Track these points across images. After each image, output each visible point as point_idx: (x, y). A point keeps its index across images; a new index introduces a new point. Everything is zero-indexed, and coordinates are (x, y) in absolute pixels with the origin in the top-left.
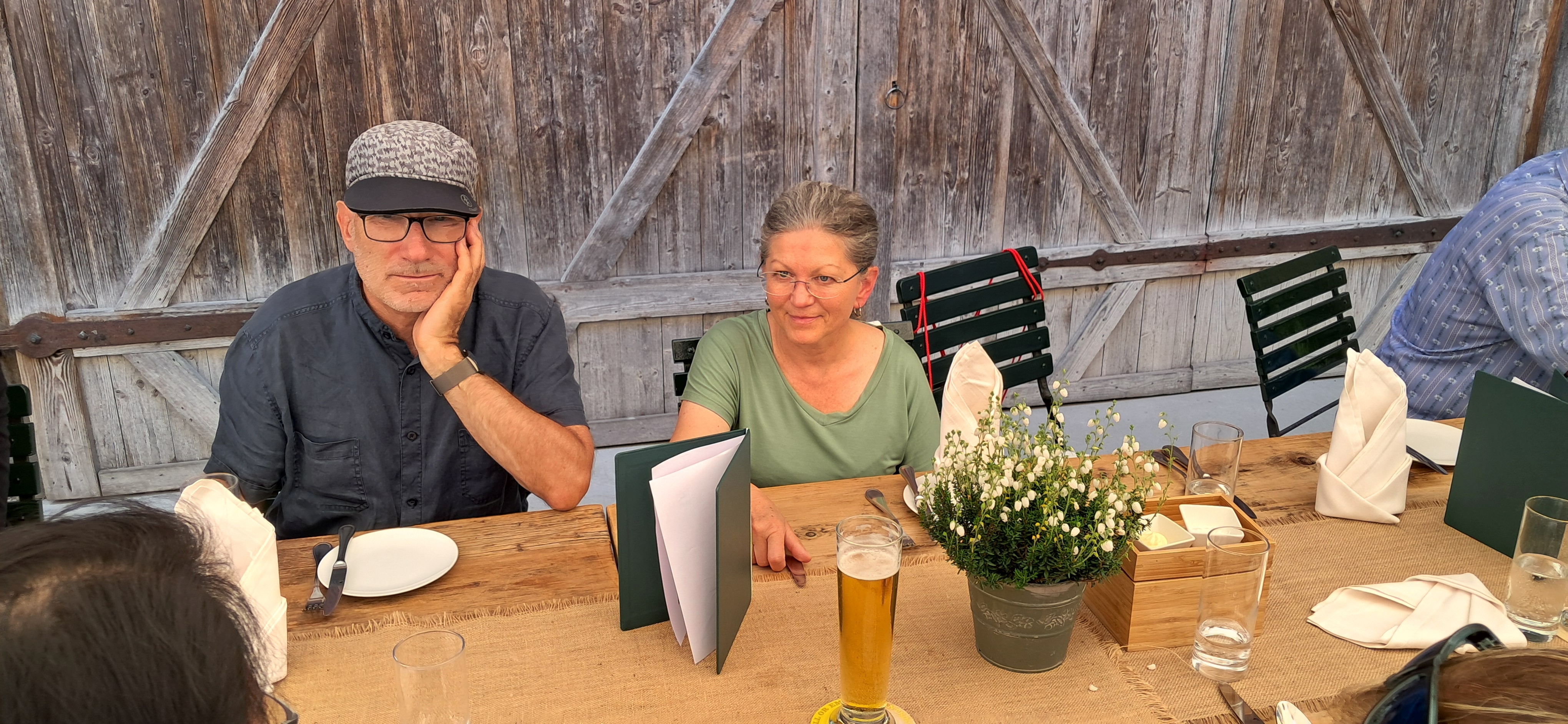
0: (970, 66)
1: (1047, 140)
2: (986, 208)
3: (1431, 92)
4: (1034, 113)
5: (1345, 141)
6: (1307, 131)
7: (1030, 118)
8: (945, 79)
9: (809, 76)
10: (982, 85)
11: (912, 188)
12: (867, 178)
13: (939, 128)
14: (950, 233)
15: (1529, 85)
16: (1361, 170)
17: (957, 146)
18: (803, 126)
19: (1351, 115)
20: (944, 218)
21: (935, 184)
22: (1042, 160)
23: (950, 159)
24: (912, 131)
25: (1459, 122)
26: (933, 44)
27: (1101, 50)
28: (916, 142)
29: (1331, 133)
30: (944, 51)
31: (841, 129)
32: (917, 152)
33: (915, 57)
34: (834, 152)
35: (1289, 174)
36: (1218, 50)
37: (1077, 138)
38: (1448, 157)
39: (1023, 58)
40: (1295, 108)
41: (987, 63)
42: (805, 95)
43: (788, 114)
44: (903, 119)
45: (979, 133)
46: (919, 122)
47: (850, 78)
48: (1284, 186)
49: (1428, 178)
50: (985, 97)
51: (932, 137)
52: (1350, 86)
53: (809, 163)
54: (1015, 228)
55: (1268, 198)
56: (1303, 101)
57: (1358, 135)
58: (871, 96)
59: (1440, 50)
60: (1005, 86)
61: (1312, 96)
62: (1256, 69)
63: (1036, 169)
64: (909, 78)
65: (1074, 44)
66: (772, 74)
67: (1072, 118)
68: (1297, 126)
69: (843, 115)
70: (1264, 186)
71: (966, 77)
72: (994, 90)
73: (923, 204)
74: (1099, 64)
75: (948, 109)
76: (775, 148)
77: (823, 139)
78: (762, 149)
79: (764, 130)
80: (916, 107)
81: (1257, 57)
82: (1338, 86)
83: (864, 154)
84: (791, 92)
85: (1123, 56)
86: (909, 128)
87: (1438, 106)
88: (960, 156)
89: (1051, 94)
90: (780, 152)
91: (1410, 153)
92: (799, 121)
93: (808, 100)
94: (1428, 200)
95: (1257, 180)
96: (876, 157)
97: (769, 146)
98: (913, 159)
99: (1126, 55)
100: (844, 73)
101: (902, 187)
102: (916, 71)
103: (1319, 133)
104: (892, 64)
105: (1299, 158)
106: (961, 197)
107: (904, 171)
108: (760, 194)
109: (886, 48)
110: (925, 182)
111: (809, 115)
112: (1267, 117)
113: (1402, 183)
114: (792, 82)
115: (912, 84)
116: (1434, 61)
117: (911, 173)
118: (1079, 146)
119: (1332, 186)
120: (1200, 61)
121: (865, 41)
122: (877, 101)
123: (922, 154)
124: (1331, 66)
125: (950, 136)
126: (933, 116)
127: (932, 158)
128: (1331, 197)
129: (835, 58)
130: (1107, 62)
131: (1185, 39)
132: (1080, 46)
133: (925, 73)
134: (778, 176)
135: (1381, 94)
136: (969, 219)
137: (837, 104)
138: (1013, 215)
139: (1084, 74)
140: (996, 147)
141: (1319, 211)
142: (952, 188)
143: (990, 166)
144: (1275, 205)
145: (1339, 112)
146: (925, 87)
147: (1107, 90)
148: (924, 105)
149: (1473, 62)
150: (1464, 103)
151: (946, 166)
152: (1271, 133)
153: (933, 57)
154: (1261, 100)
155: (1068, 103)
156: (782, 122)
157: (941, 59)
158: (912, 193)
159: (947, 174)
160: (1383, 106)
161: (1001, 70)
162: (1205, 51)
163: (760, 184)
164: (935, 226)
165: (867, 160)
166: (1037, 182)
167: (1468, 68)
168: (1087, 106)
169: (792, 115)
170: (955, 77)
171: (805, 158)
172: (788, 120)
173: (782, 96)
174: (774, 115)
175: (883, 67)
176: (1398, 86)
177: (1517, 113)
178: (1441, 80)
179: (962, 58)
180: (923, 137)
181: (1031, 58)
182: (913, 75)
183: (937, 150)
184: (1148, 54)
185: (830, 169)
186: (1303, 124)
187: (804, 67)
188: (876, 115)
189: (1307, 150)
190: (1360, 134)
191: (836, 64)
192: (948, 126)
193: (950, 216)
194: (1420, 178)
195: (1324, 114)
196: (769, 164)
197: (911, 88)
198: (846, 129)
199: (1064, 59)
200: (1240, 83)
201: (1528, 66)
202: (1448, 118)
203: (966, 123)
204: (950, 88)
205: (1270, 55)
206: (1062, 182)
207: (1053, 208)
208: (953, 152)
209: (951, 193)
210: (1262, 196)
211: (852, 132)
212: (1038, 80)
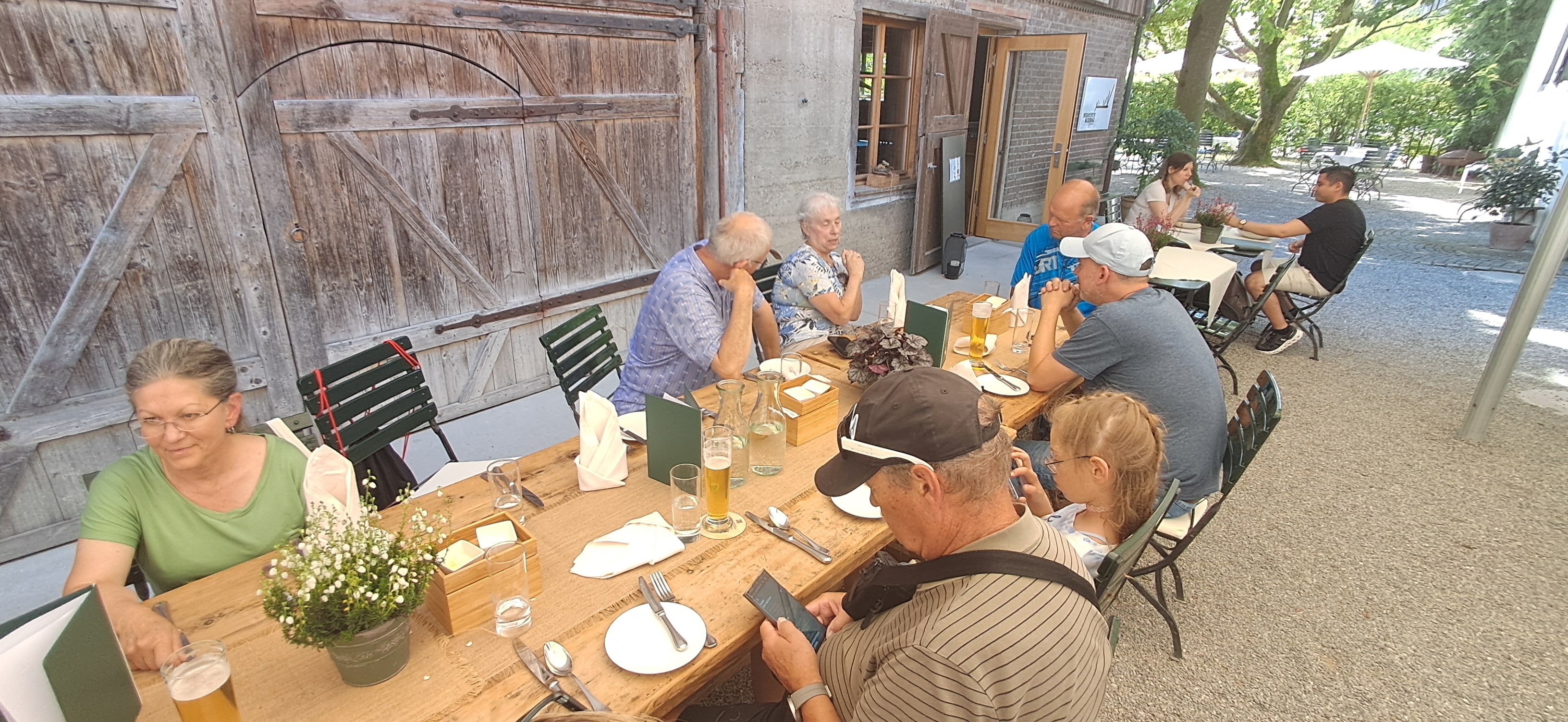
0: (355, 210)
1: (424, 252)
2: (390, 300)
3: (646, 203)
4: (410, 236)
5: (608, 233)
6: (585, 230)
7: (408, 240)
8: (338, 219)
9: (221, 225)
10: (367, 221)
11: (329, 294)
12: (290, 291)
13: (341, 251)
14: (367, 319)
15: (693, 196)
16: (619, 248)
17: (358, 262)
18: (225, 261)
19: (608, 219)
20: (360, 310)
21: (348, 288)
22: (424, 265)
23: (355, 271)
24: (320, 255)
25: (664, 217)
26: (322, 197)
27: (448, 193)
28: (325, 262)
29: (599, 230)
30: (332, 200)
31: (259, 259)
32: (328, 269)
33: (309, 206)
34: (257, 276)
35: (580, 255)
36: (524, 188)
37: (444, 249)
38: (662, 236)
39: (393, 202)
40: (576, 217)
41: (367, 206)
42: (220, 239)
43: (208, 253)
44: (310, 248)
45: (373, 252)
46: (324, 249)
47: (257, 224)
48: (579, 262)
49: (654, 249)
50: (371, 228)
51: (337, 258)
52: (604, 203)
53: (236, 286)
54: (415, 309)
55: (572, 270)
56: (580, 214)
57: (613, 229)
58: (279, 235)
59: (646, 180)
60: (385, 220)
61: (584, 211)
62: (549, 198)
63: (421, 271)
64: (309, 220)
65: (429, 191)
66: (186, 226)
67: (438, 237)
68: (579, 227)
69: (258, 250)
70: (567, 264)
71: (354, 216)
72: (378, 223)
73: (341, 303)
74: (448, 202)
75: (345, 238)
76: (203, 278)
77: (245, 268)
78: (190, 281)
79: (189, 267)
80: (319, 239)
81: (548, 190)
82: (597, 203)
83: (283, 275)
84: (207, 237)
85: (464, 197)
86: (317, 253)
87: (651, 210)
88: (362, 268)
89: (419, 223)
90: (208, 281)
91: (642, 236)
92: (220, 257)
93: (224, 241)
94: (657, 260)
95: (563, 261)
96: (294, 276)
97: (197, 278)
98: (325, 274)
99: (466, 196)
100: (251, 220)
101: (322, 294)
102: (313, 216)
103: (592, 230)
104: (291, 212)
105: (584, 246)
106: (370, 295)
107: (320, 282)
108: (197, 313)
109: (283, 201)
110: (339, 288)
111: (228, 253)
112: (561, 224)
113: (642, 253)
114: (206, 230)
115: (312, 224)
116: (644, 186)
117: (326, 284)
118: (447, 253)
119: (606, 259)
120: (514, 195)
121: (264, 197)
122: (284, 238)
123: (332, 270)
124: (591, 194)
125: (351, 256)
126: (334, 244)
127: (340, 271)
128: (606, 265)
129: (241, 210)
130: (454, 200)
131: (501, 183)
132: (432, 191)
133: (321, 216)
134: (210, 300)
135: (621, 206)
136: (380, 308)
137: (251, 242)
138: (411, 302)
139: (440, 209)
140: (388, 259)
141: (602, 274)
142: (361, 289)
143: (387, 273)
144: (577, 274)
145: (600, 218)
146: (323, 225)
147: (458, 217)
148: (326, 238)
149: (664, 185)
150: (664, 207)
151: (353, 276)
152: (565, 233)
153: (324, 205)
154: (555, 215)
155: (432, 228)
156: (204, 260)
157: (331, 204)
158: (331, 297)
159: (356, 281)
160: (623, 213)
161: (379, 211)
162: (516, 189)
163: (195, 306)
164: (355, 316)
165: (287, 278)
166: (423, 279)
167: (662, 188)
168: (446, 228)
169: (212, 254)
170: (345, 217)
171: (231, 283)
172: (210, 258)
173: (199, 240)
174: (196, 255)
175: (283, 214)
176: (629, 201)
177: (691, 210)
178: (650, 196)
179: (348, 205)
180: (330, 259)
181: (400, 201)
182: (311, 218)
183: (344, 266)
184: (480, 194)
185: (256, 289)
186: (582, 226)
187: (214, 219)
188: (287, 247)
189: (588, 240)
190: (615, 229)
191: (243, 215)
192: (348, 249)
193: (365, 308)
194: (650, 249)
195: (593, 220)
196: (200, 291)
197: (311, 227)
198: (263, 259)
199: (424, 200)
200: (541, 207)
201: (690, 186)
202: (658, 215)
203: (361, 246)
204: (343, 225)
205: (555, 189)
206: (441, 276)
207: (439, 293)
208: (356, 265)
209: (362, 293)
210: (568, 269)
211: (269, 260)
212: (408, 215)
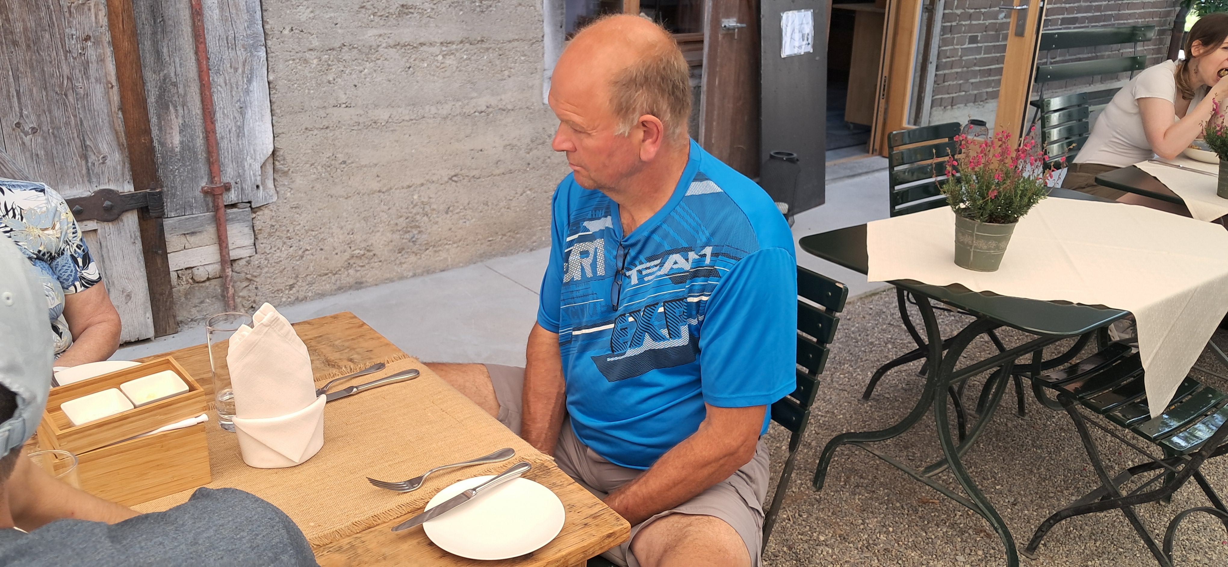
15: (101, 60)
25: (26, 102)
38: (27, 139)
150: (25, 83)
177: (98, 91)
201: (92, 40)
